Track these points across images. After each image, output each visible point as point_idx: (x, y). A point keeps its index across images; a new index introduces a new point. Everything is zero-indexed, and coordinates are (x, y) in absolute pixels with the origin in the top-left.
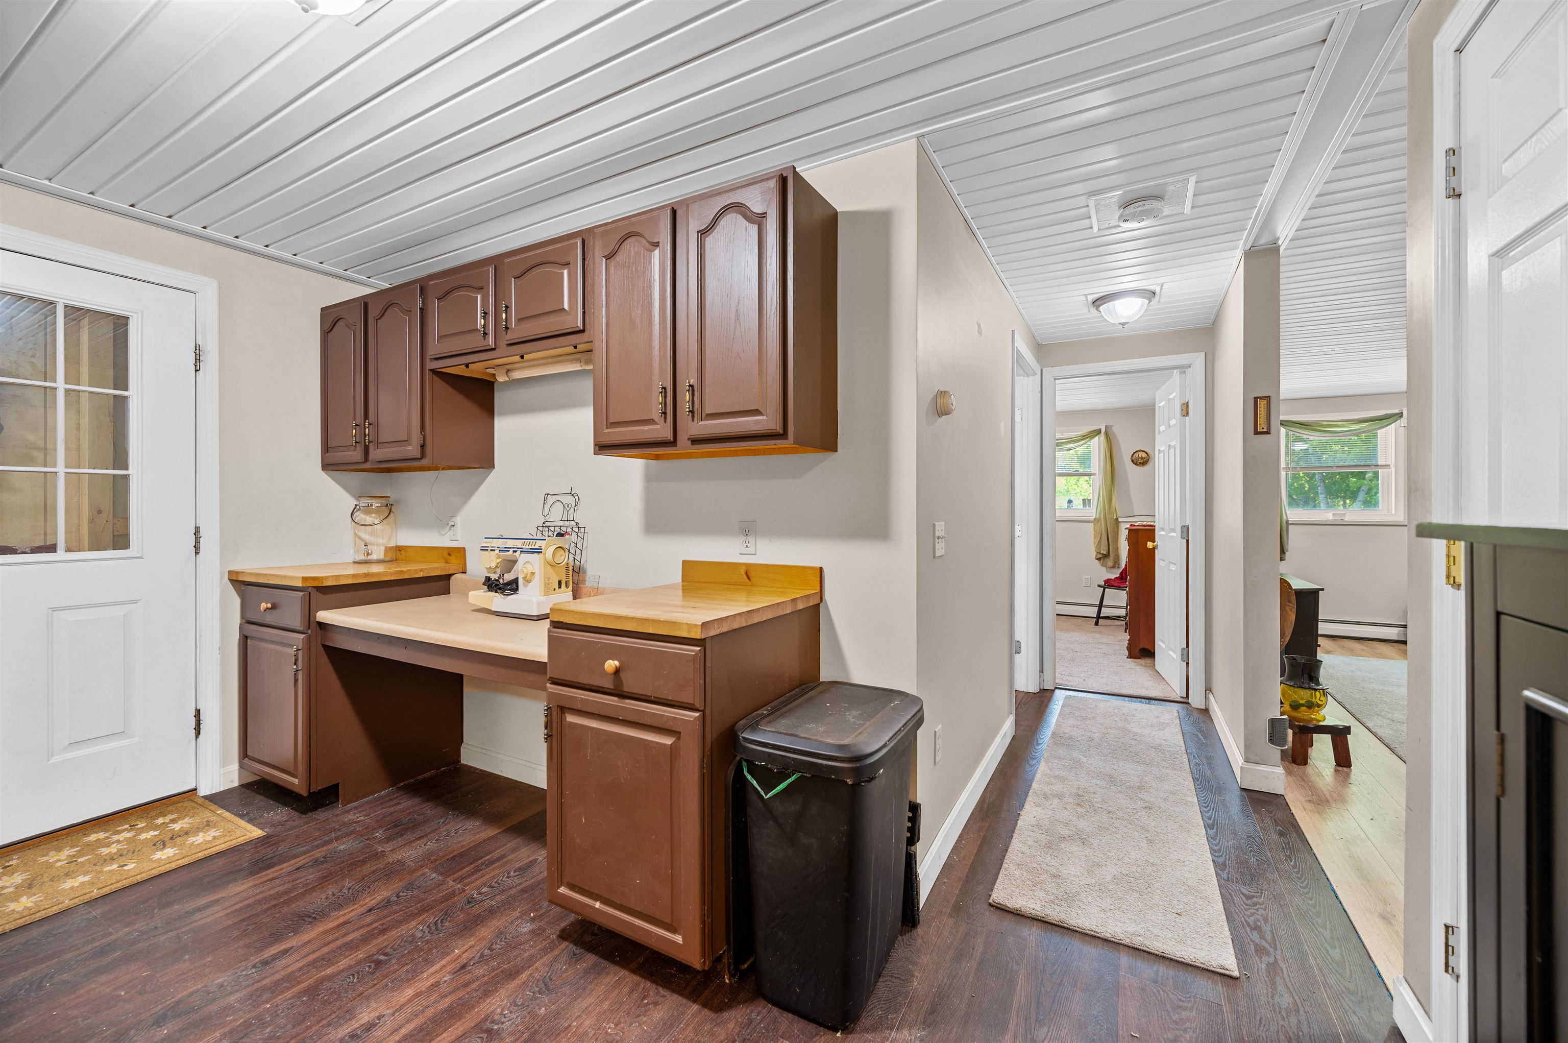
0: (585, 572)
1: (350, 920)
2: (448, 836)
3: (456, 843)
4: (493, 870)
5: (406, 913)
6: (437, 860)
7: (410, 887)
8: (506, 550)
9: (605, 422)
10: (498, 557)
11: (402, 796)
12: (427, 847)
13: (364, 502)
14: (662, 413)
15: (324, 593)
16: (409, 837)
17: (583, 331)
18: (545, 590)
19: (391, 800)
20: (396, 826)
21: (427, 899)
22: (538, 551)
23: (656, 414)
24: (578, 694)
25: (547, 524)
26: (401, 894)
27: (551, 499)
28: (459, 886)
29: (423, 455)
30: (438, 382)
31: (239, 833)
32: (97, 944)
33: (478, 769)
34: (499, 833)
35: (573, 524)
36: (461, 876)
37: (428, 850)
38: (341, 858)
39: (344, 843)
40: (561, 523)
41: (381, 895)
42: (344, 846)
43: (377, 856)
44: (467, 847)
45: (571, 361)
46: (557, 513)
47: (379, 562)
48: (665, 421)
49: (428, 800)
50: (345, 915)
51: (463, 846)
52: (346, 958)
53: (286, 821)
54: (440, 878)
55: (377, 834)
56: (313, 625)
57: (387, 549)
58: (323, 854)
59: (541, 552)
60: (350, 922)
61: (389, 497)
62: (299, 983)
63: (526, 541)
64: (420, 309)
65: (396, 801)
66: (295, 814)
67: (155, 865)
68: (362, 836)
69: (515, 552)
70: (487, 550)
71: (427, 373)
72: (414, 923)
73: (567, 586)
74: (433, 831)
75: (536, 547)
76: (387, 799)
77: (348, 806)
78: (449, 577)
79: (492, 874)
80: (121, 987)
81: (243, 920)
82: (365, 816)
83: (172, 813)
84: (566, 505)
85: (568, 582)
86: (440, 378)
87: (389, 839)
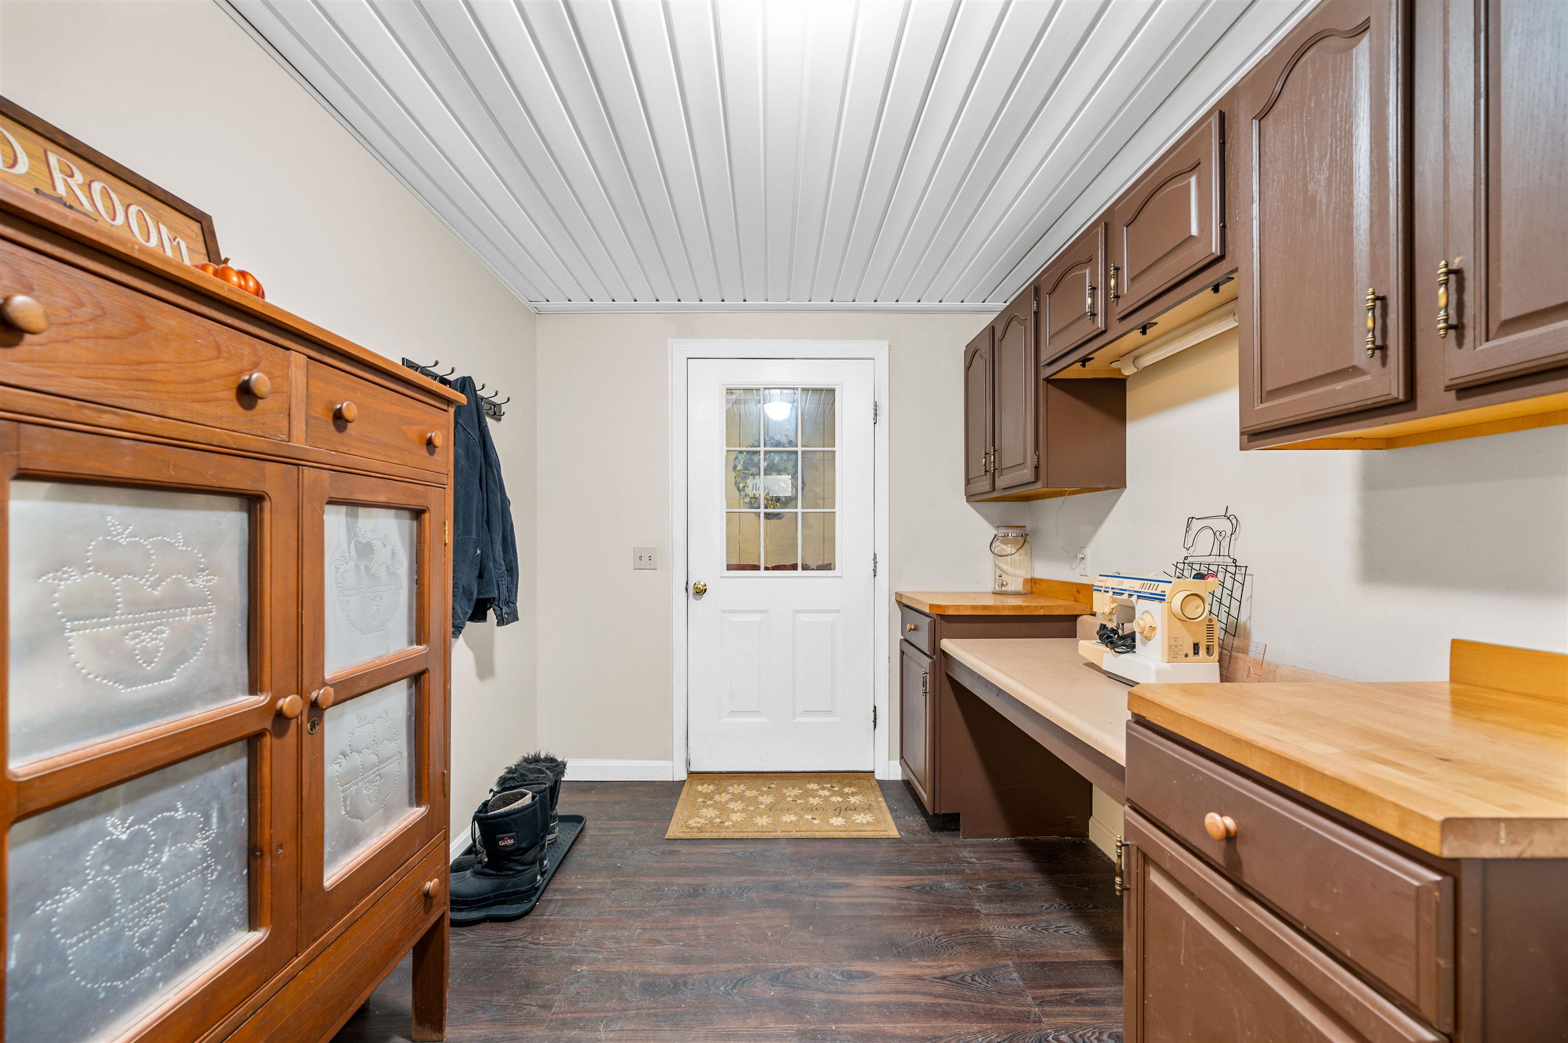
0: (1247, 636)
1: (924, 977)
2: (1046, 930)
3: (1052, 945)
4: (1083, 1014)
5: (973, 1007)
6: (1025, 956)
7: (987, 974)
8: (1118, 593)
9: (1257, 393)
10: (1113, 601)
11: (1017, 852)
12: (1021, 932)
13: (1002, 532)
14: (1374, 349)
15: (948, 622)
16: (1008, 908)
17: (1221, 258)
18: (1169, 654)
19: (1005, 852)
20: (1000, 887)
21: (997, 1003)
22: (1160, 598)
23: (1361, 354)
24: (1167, 845)
25: (1190, 560)
26: (977, 978)
27: (1196, 525)
28: (1037, 1009)
29: (1037, 479)
30: (1054, 392)
31: (883, 827)
32: (777, 878)
33: (1106, 856)
34: (1107, 963)
35: (1229, 561)
36: (1043, 997)
37: (1020, 936)
38: (942, 896)
39: (950, 881)
40: (1211, 559)
41: (959, 966)
42: (949, 884)
43: (972, 914)
44: (1063, 960)
45: (1220, 318)
46: (1204, 545)
47: (1016, 594)
48: (1384, 363)
49: (1042, 870)
50: (922, 967)
51: (1057, 955)
52: (905, 1022)
53: (918, 832)
54: (1021, 983)
55: (980, 887)
56: (938, 652)
57: (1026, 581)
58: (931, 883)
59: (1164, 600)
60: (923, 980)
61: (1025, 527)
62: (862, 1021)
63: (1146, 582)
64: (1035, 313)
65: (1009, 856)
66: (927, 827)
67: (828, 828)
68: (967, 881)
69: (1130, 596)
70: (1100, 591)
71: (1041, 382)
72: (975, 1028)
73: (1209, 650)
74: (1033, 915)
75: (1158, 592)
76: (1003, 849)
77: (968, 840)
78: (1075, 617)
79: (1080, 1020)
80: (770, 927)
81: (854, 917)
82: (977, 859)
83: (855, 786)
84: (1218, 533)
85: (1211, 648)
86: (1058, 388)
87: (988, 899)
